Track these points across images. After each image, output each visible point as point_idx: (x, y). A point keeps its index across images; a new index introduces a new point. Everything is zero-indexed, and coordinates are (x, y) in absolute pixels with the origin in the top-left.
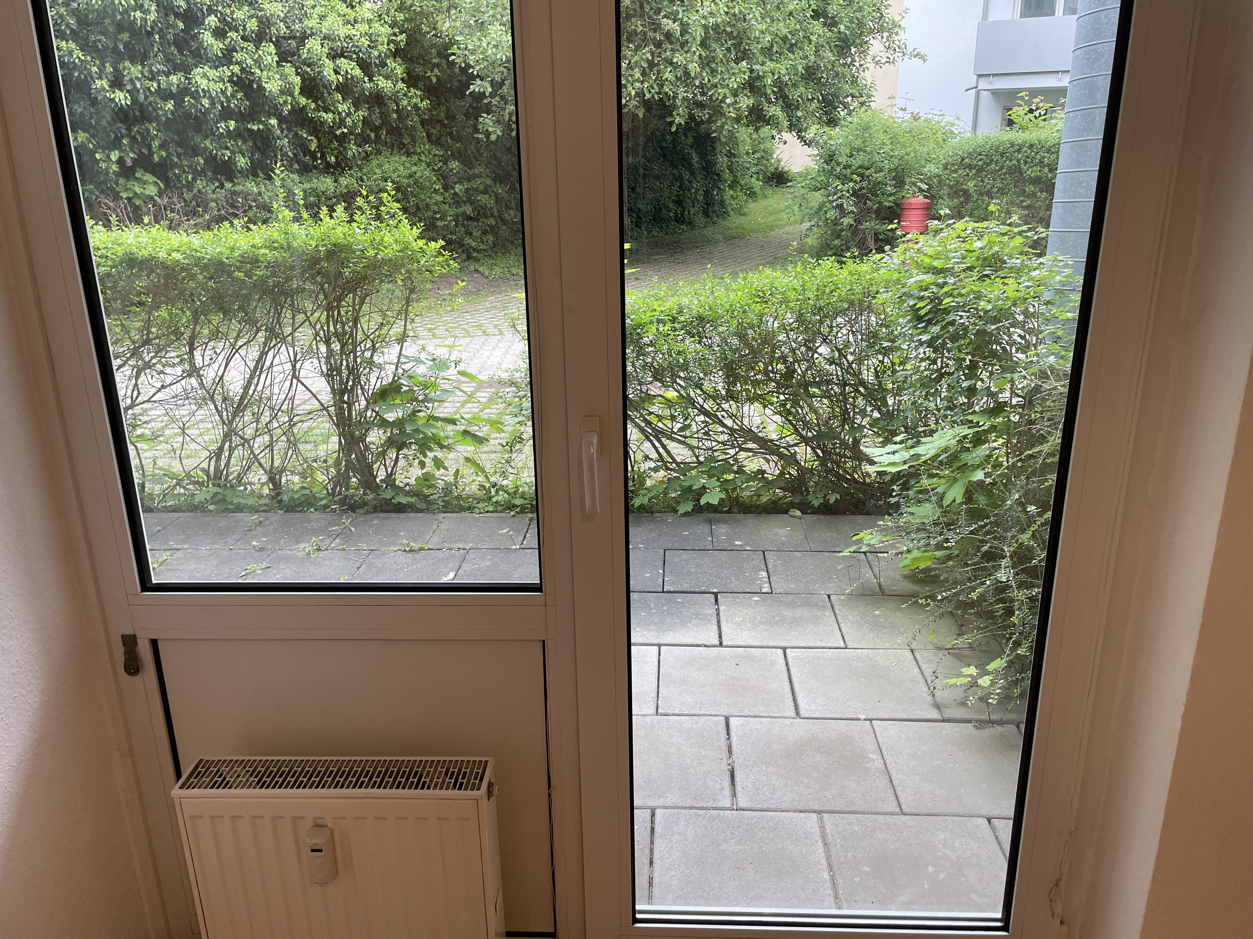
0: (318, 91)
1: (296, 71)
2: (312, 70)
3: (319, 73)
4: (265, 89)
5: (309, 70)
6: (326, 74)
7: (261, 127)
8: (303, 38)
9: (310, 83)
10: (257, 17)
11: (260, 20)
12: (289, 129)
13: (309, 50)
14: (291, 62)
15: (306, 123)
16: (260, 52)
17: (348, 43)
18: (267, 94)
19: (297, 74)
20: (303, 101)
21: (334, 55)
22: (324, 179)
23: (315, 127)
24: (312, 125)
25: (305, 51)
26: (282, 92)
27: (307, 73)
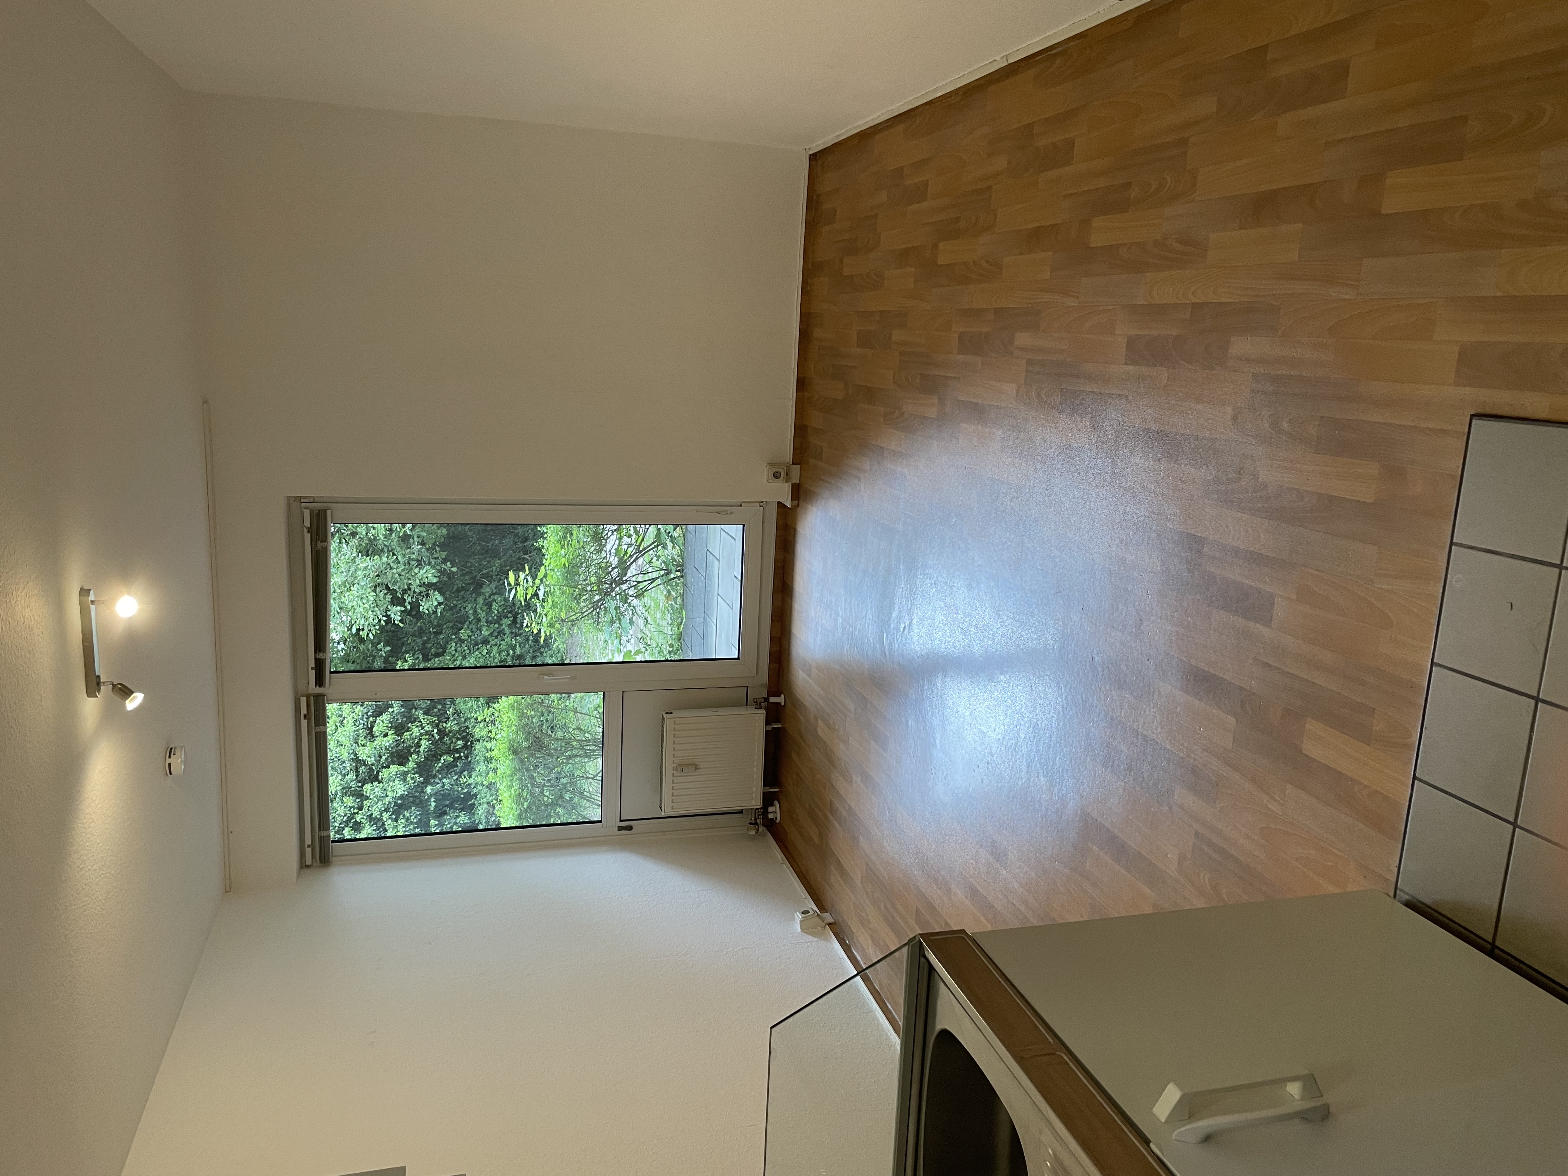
0: (402, 751)
1: (385, 768)
2: (384, 755)
3: (386, 749)
4: (402, 795)
5: (384, 758)
6: (387, 744)
7: (433, 799)
8: (357, 760)
9: (395, 757)
10: (343, 797)
11: (344, 794)
12: (435, 776)
13: (369, 757)
14: (378, 772)
15: (429, 763)
16: (372, 797)
17: (360, 724)
18: (406, 793)
19: (388, 767)
20: (411, 765)
21: (371, 736)
22: (477, 751)
23: (433, 756)
24: (430, 758)
25: (369, 759)
26: (405, 780)
27: (386, 759)
